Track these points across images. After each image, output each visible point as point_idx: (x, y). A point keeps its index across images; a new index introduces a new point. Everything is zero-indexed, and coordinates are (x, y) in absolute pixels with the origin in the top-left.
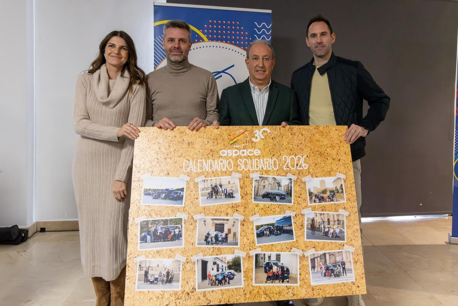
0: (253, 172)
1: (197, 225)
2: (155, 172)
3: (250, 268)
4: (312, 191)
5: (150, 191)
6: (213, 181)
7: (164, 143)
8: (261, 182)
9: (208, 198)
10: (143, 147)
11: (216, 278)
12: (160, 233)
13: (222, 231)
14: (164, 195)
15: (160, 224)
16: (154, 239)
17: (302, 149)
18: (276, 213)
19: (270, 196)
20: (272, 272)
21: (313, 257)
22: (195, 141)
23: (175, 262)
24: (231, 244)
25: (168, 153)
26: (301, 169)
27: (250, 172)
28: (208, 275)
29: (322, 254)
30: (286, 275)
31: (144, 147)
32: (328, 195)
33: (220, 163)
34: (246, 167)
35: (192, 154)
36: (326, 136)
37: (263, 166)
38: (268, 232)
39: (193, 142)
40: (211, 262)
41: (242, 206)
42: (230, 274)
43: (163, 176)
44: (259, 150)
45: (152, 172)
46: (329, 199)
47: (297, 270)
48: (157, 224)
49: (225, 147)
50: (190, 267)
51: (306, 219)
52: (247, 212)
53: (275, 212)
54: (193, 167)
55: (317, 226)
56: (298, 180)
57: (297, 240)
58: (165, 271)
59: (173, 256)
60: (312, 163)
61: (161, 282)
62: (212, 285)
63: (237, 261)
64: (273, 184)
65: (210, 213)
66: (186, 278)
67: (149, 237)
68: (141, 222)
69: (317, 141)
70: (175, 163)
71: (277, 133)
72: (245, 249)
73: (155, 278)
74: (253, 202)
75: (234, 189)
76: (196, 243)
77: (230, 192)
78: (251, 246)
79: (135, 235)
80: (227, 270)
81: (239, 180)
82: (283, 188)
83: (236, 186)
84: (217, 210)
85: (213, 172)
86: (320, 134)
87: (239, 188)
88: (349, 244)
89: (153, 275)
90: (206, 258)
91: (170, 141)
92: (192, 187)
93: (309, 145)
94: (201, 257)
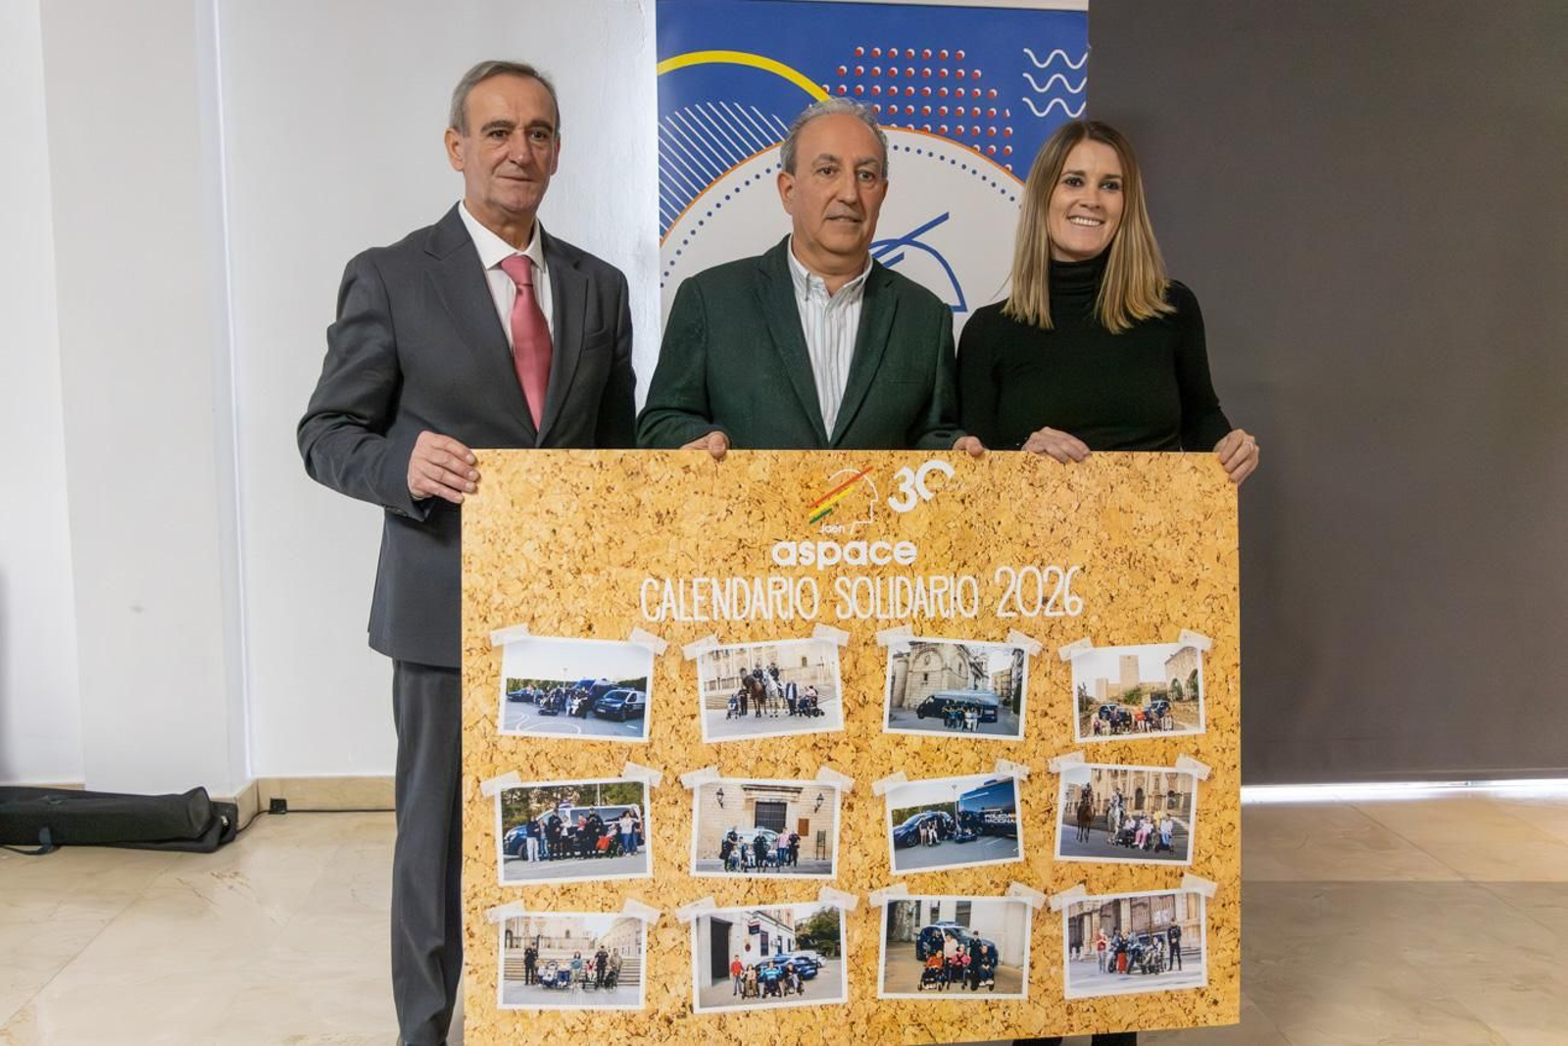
0: (889, 624)
1: (696, 804)
2: (543, 620)
3: (871, 944)
4: (1091, 693)
5: (529, 688)
6: (747, 655)
7: (571, 513)
8: (914, 662)
9: (729, 715)
10: (495, 528)
11: (758, 975)
12: (571, 830)
13: (779, 826)
14: (577, 701)
15: (570, 801)
16: (551, 851)
17: (1065, 541)
18: (964, 766)
19: (944, 709)
20: (942, 957)
21: (1076, 912)
22: (682, 506)
23: (622, 923)
24: (809, 869)
25: (586, 552)
26: (1059, 613)
27: (879, 625)
28: (734, 963)
29: (1109, 904)
30: (988, 967)
31: (497, 525)
32: (1143, 709)
33: (771, 592)
34: (864, 607)
35: (669, 558)
36: (1156, 492)
37: (925, 602)
38: (932, 830)
39: (675, 513)
40: (741, 925)
41: (848, 744)
42: (803, 962)
43: (573, 634)
44: (911, 546)
45: (533, 618)
46: (1146, 721)
47: (1023, 953)
48: (556, 799)
49: (792, 532)
50: (674, 940)
51: (1063, 789)
52: (865, 765)
53: (958, 767)
54: (676, 605)
55: (1101, 813)
56: (1047, 656)
57: (1027, 859)
58: (591, 951)
59: (615, 904)
60: (1097, 593)
61: (580, 985)
62: (744, 995)
63: (829, 924)
64: (955, 668)
65: (737, 766)
66: (661, 972)
67: (531, 842)
68: (502, 793)
69: (1121, 513)
70: (613, 587)
71: (978, 478)
72: (856, 887)
73: (559, 972)
74: (886, 730)
75: (819, 683)
76: (693, 864)
77: (808, 693)
78: (875, 875)
79: (487, 835)
80: (796, 949)
81: (840, 653)
82: (990, 684)
83: (829, 676)
84: (762, 755)
85: (748, 625)
86: (1135, 486)
87: (838, 683)
88: (1199, 870)
89: (553, 962)
90: (724, 913)
91: (591, 504)
92: (675, 676)
93: (1093, 525)
94: (708, 908)
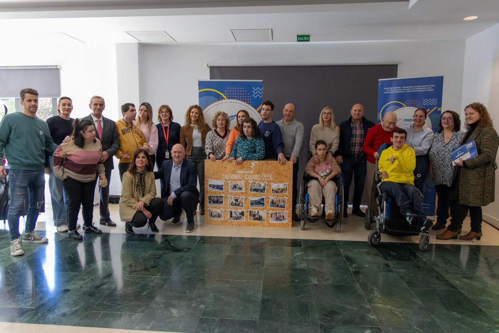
0: (250, 180)
1: (229, 199)
3: (248, 215)
4: (274, 189)
5: (211, 185)
6: (234, 183)
8: (253, 184)
9: (232, 189)
11: (235, 217)
12: (216, 201)
13: (237, 201)
14: (216, 187)
16: (214, 203)
17: (271, 171)
18: (258, 196)
19: (256, 190)
20: (256, 217)
21: (271, 213)
23: (221, 211)
24: (241, 206)
25: (217, 171)
26: (270, 180)
28: (233, 216)
29: (275, 213)
30: (261, 218)
33: (237, 176)
34: (247, 178)
35: (226, 172)
37: (254, 178)
38: (255, 203)
39: (227, 167)
40: (233, 212)
41: (245, 193)
42: (240, 216)
43: (216, 180)
44: (253, 171)
45: (212, 178)
46: (280, 192)
47: (265, 217)
48: (214, 197)
49: (239, 170)
50: (226, 213)
51: (270, 199)
52: (247, 196)
54: (226, 177)
55: (275, 202)
56: (268, 184)
57: (266, 207)
58: (218, 213)
59: (220, 209)
60: (275, 177)
61: (216, 217)
62: (234, 219)
63: (243, 212)
64: (258, 185)
65: (233, 195)
66: (225, 216)
67: (211, 202)
68: (209, 196)
70: (220, 175)
71: (261, 164)
72: (246, 209)
73: (214, 215)
74: (250, 192)
76: (228, 205)
77: (241, 187)
78: (248, 208)
81: (244, 183)
82: (262, 187)
83: (243, 185)
84: (236, 194)
85: (234, 180)
87: (244, 187)
88: (287, 210)
90: (232, 210)
91: (218, 166)
92: (226, 185)
93: (274, 169)
94: (230, 210)
